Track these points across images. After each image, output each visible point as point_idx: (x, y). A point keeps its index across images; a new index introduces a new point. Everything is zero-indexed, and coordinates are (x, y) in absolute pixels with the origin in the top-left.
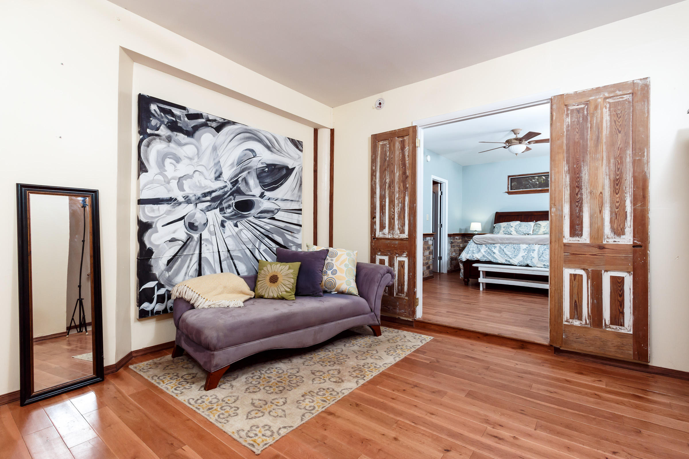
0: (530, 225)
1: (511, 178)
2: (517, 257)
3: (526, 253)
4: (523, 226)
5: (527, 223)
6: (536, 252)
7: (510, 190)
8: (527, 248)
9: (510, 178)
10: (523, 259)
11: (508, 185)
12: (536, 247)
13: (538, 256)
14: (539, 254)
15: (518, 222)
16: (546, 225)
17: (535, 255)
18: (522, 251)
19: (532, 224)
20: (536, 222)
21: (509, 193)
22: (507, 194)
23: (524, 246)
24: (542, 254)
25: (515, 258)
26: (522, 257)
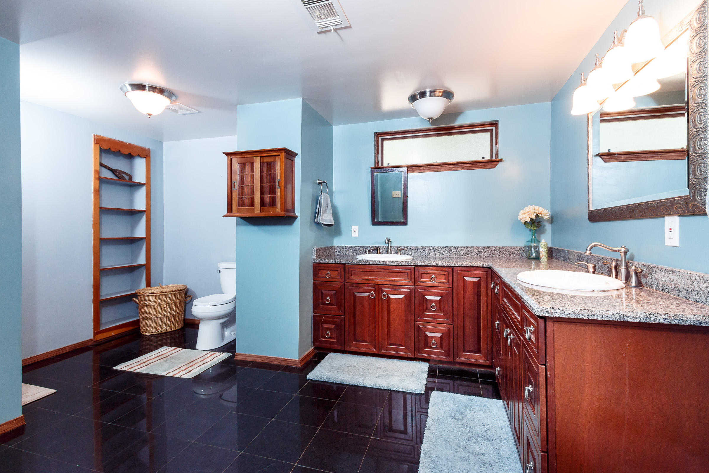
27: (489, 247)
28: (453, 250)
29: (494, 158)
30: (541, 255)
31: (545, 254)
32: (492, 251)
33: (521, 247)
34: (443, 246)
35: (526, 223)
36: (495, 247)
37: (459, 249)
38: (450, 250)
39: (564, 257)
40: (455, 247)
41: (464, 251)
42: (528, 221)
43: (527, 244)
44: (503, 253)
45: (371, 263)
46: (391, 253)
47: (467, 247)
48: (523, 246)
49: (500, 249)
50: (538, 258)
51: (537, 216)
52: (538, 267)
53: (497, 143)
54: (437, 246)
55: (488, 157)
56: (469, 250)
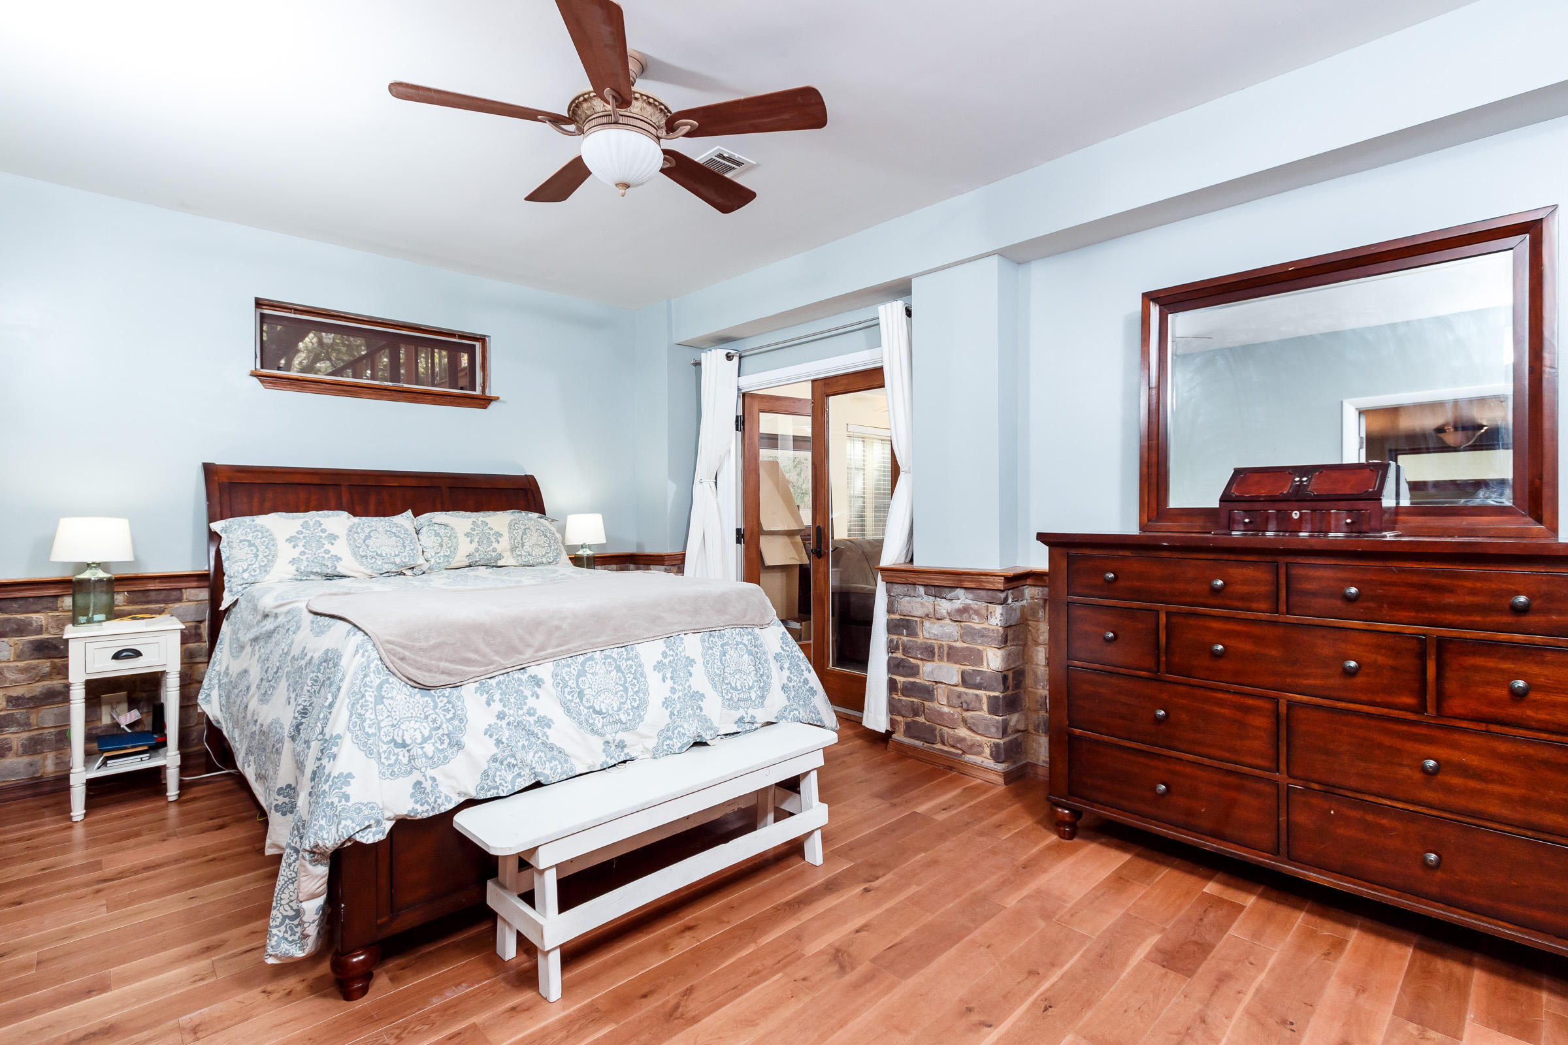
4: (381, 536)
6: (698, 670)
8: (664, 655)
12: (693, 645)
17: (700, 682)
23: (651, 652)
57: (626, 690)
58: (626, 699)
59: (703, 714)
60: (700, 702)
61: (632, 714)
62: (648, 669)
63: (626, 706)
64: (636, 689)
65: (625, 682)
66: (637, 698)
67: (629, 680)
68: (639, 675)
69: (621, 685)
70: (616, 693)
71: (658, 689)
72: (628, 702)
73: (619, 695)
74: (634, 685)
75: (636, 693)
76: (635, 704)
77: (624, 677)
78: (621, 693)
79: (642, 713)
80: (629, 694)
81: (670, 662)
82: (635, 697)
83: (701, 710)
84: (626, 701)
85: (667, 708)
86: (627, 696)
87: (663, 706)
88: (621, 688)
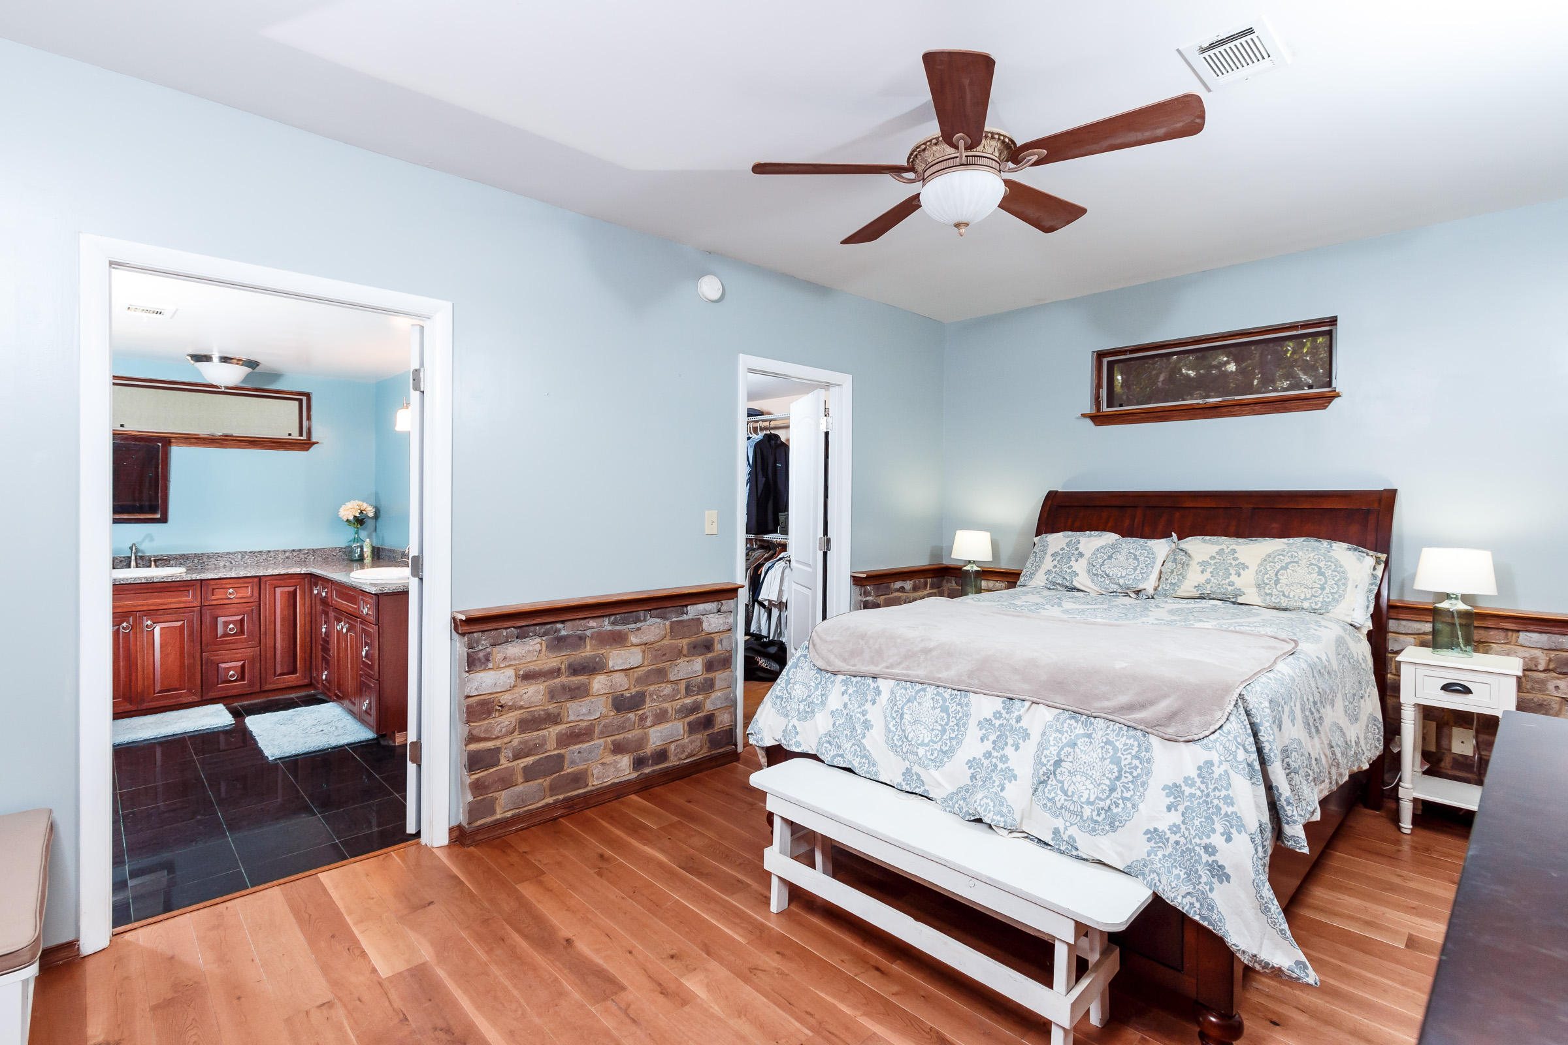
0: (1151, 554)
1: (1108, 362)
2: (949, 766)
3: (988, 745)
4: (1121, 557)
5: (1142, 541)
6: (1029, 748)
7: (1104, 408)
8: (998, 715)
9: (1105, 361)
10: (973, 777)
11: (1099, 386)
12: (1039, 718)
13: (1036, 771)
14: (1038, 762)
15: (1111, 537)
16: (1212, 558)
17: (1022, 761)
18: (973, 732)
19: (1161, 547)
20: (1180, 538)
21: (1098, 419)
22: (1089, 422)
23: (985, 706)
24: (1058, 763)
25: (942, 764)
26: (971, 763)
27: (300, 551)
28: (247, 557)
29: (304, 437)
30: (365, 555)
31: (369, 555)
32: (304, 554)
33: (342, 548)
34: (231, 551)
35: (348, 521)
36: (308, 550)
37: (256, 554)
38: (243, 557)
39: (389, 557)
40: (250, 552)
41: (265, 557)
42: (351, 518)
43: (347, 545)
44: (319, 557)
45: (122, 582)
46: (137, 567)
47: (269, 552)
48: (343, 546)
49: (314, 551)
50: (361, 559)
51: (361, 512)
52: (362, 567)
53: (309, 418)
54: (221, 551)
55: (295, 436)
56: (272, 554)
57: (944, 731)
58: (940, 740)
59: (1001, 794)
60: (1006, 782)
61: (935, 755)
62: (972, 723)
63: (935, 746)
64: (953, 735)
65: (947, 724)
66: (949, 744)
67: (951, 724)
68: (961, 725)
69: (941, 725)
70: (933, 730)
71: (973, 746)
72: (940, 743)
73: (934, 733)
74: (953, 731)
75: (951, 739)
76: (945, 749)
77: (948, 720)
78: (938, 732)
79: (945, 760)
80: (945, 737)
81: (1001, 725)
82: (948, 742)
83: (1002, 790)
84: (938, 741)
85: (970, 768)
86: (941, 738)
87: (967, 764)
88: (940, 728)
